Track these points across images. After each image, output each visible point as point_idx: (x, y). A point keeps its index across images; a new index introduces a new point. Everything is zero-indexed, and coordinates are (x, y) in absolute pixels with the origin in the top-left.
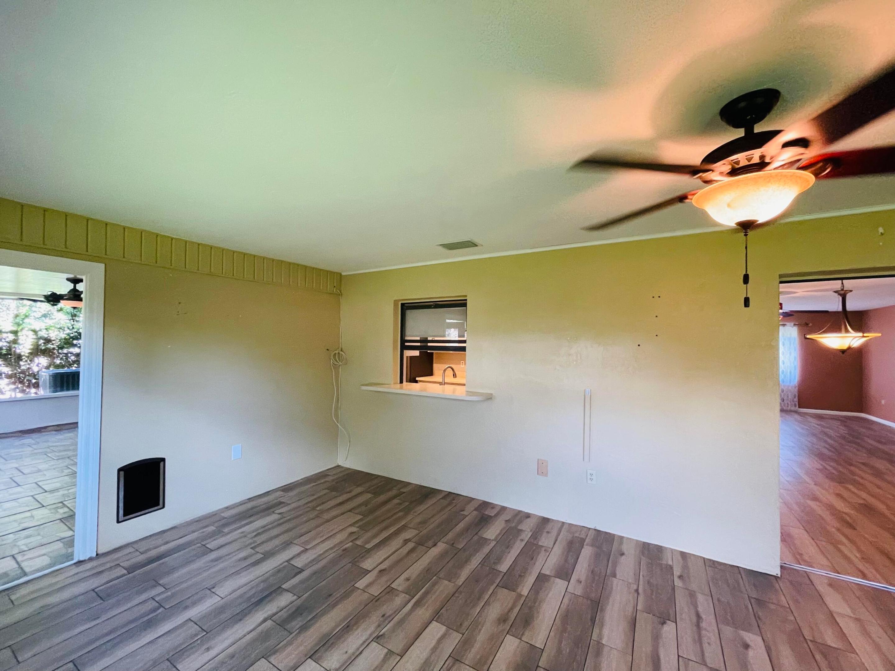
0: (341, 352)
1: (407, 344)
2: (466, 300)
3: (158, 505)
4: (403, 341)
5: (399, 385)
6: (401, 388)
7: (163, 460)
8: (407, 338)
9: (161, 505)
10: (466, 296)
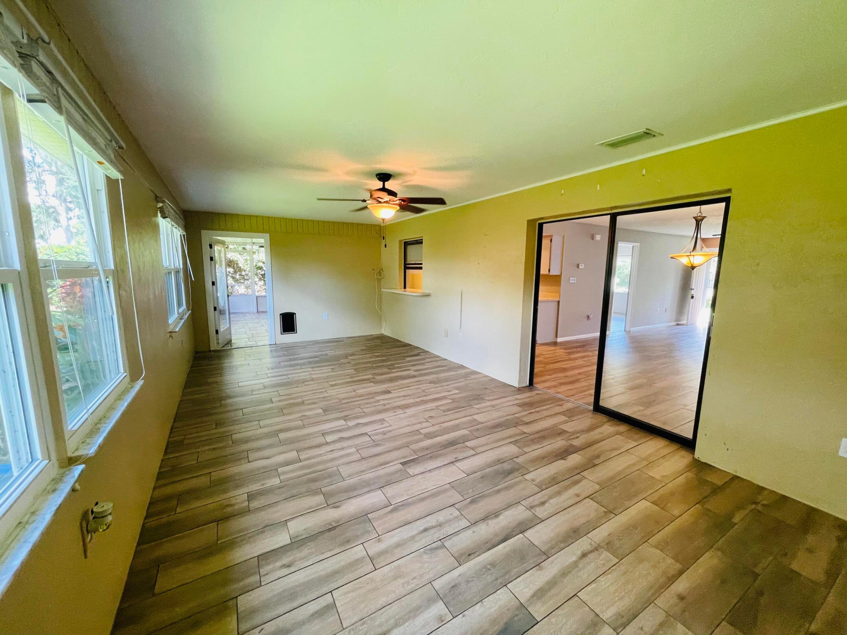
0: (381, 271)
1: (408, 266)
2: (422, 240)
3: (294, 331)
4: (405, 264)
5: (403, 290)
6: (405, 291)
7: (295, 314)
8: (407, 263)
9: (295, 332)
10: (422, 237)
